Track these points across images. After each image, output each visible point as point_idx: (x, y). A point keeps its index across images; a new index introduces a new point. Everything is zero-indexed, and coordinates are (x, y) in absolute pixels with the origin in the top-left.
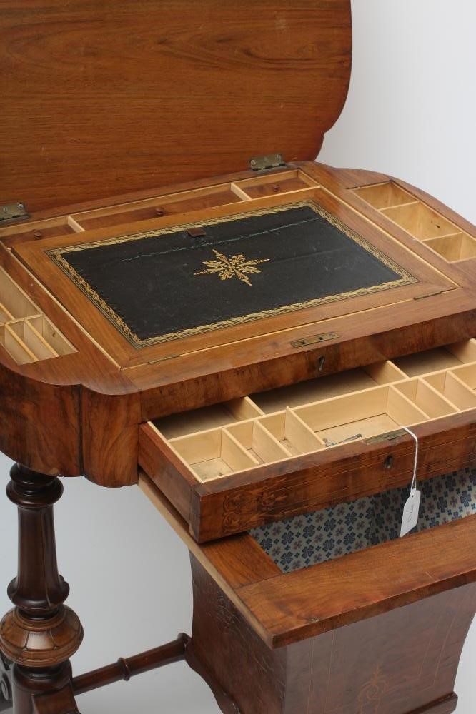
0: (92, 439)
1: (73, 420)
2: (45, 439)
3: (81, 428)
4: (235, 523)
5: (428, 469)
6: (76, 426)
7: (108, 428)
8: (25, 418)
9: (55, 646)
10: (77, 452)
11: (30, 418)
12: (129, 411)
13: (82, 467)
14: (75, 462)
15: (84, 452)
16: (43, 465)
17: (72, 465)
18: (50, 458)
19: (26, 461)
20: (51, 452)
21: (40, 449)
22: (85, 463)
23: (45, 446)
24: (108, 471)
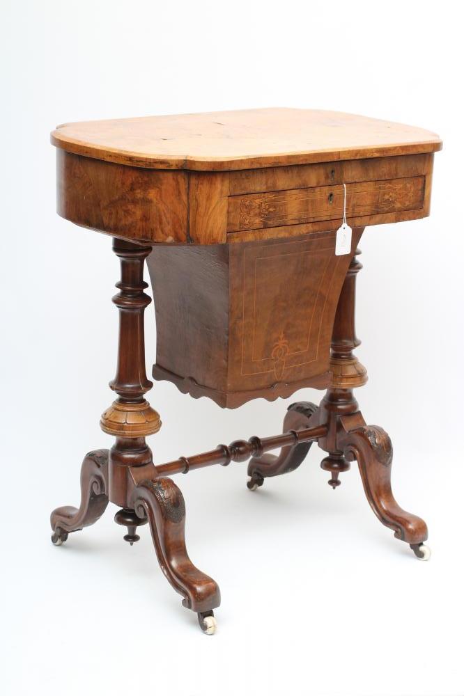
0: (197, 209)
1: (184, 198)
2: (165, 214)
3: (189, 204)
4: (247, 222)
5: (353, 210)
6: (186, 203)
7: (209, 198)
8: (150, 201)
9: (147, 421)
10: (185, 223)
11: (155, 200)
12: (222, 185)
13: (188, 235)
14: (184, 230)
15: (190, 222)
16: (161, 235)
17: (182, 233)
18: (168, 228)
19: (149, 235)
20: (169, 224)
21: (161, 223)
22: (191, 230)
23: (164, 219)
24: (208, 231)
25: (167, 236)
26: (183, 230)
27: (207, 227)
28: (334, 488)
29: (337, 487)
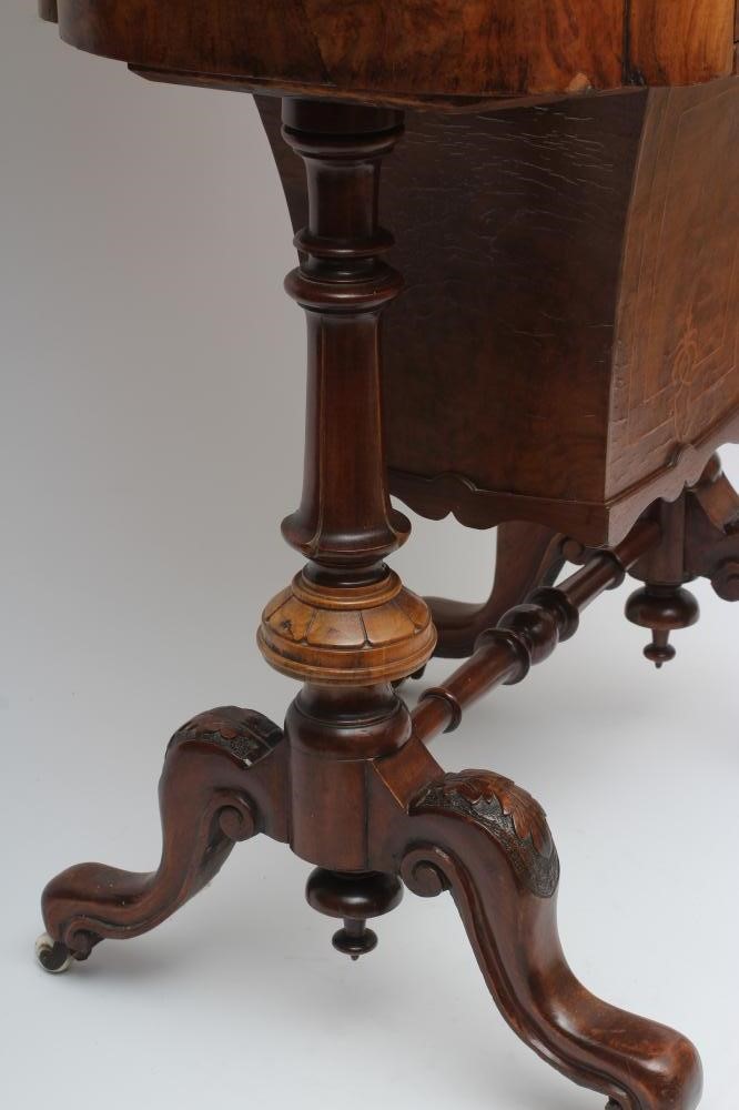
13: (626, 61)
14: (617, 50)
15: (635, 21)
16: (554, 72)
17: (611, 57)
18: (575, 48)
19: (513, 79)
20: (576, 34)
21: (552, 33)
22: (635, 48)
23: (563, 24)
24: (695, 45)
25: (570, 72)
26: (615, 49)
27: (691, 31)
28: (658, 666)
29: (665, 664)
